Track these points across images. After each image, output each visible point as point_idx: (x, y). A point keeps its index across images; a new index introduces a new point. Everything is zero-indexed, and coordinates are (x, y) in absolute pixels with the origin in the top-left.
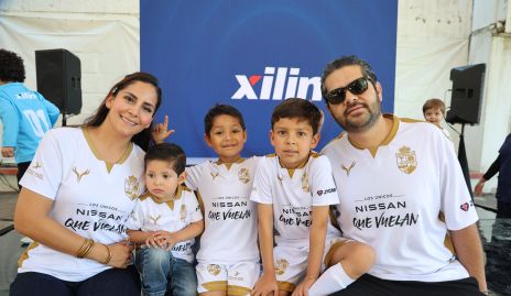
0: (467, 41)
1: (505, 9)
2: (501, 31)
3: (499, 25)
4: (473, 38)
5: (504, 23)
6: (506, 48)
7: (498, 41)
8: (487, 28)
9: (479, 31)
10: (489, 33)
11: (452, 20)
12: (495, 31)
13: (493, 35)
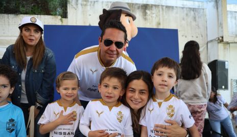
0: (206, 45)
1: (222, 31)
2: (222, 41)
3: (221, 38)
4: (209, 44)
5: (222, 37)
6: (225, 48)
7: (221, 45)
8: (215, 40)
9: (211, 41)
10: (216, 42)
11: (198, 36)
12: (219, 41)
13: (218, 43)
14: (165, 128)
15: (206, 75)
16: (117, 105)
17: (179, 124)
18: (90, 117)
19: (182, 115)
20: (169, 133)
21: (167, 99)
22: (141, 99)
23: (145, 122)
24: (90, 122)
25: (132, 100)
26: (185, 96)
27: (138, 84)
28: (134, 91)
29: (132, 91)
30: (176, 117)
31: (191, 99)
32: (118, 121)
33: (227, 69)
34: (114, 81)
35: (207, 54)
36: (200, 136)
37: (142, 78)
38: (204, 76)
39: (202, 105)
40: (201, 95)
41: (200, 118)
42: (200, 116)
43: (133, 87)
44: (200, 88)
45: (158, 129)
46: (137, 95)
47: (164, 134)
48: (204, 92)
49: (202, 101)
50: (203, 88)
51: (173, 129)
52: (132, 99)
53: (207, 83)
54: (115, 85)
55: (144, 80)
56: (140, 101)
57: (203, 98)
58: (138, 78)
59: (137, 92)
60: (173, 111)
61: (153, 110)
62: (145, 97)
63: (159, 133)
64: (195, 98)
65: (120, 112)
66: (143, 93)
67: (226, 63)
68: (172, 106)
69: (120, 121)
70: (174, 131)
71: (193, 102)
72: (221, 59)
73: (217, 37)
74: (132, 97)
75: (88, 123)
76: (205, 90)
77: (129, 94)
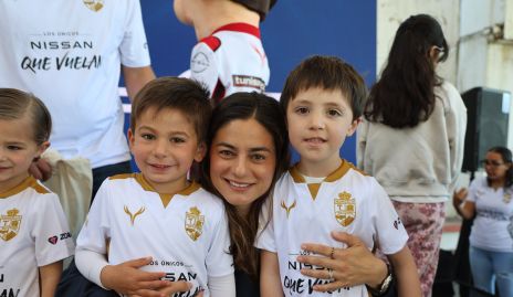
0: (454, 49)
2: (499, 37)
3: (496, 30)
4: (463, 47)
5: (502, 27)
6: (505, 59)
7: (496, 50)
8: (480, 34)
9: (470, 37)
10: (484, 40)
12: (491, 37)
13: (489, 42)
14: (332, 256)
15: (449, 114)
16: (185, 191)
17: (366, 246)
18: (106, 225)
19: (374, 219)
20: (341, 270)
21: (333, 176)
22: (256, 176)
23: (271, 241)
24: (108, 241)
25: (227, 181)
26: (386, 175)
27: (245, 133)
28: (232, 152)
29: (227, 152)
30: (360, 227)
31: (403, 184)
32: (187, 235)
33: (508, 115)
34: (172, 121)
35: (456, 73)
36: (426, 294)
37: (254, 114)
38: (444, 119)
39: (434, 205)
40: (433, 175)
41: (427, 244)
42: (426, 239)
43: (231, 140)
44: (429, 156)
45: (312, 257)
46: (241, 165)
47: (326, 272)
48: (441, 166)
49: (435, 193)
50: (440, 154)
51: (351, 259)
52: (229, 177)
53: (451, 141)
54: (174, 130)
55: (261, 121)
56: (252, 181)
57: (438, 184)
58: (243, 115)
59: (242, 157)
60: (350, 208)
61: (293, 206)
62: (264, 169)
63: (314, 271)
64: (413, 183)
65: (195, 211)
66: (258, 157)
67: (506, 97)
68: (349, 196)
69: (196, 237)
70: (354, 265)
71: (406, 192)
72: (492, 84)
73: (488, 25)
74: (227, 171)
75: (100, 244)
76: (445, 162)
77: (220, 163)
